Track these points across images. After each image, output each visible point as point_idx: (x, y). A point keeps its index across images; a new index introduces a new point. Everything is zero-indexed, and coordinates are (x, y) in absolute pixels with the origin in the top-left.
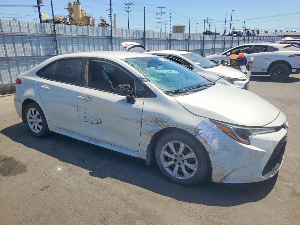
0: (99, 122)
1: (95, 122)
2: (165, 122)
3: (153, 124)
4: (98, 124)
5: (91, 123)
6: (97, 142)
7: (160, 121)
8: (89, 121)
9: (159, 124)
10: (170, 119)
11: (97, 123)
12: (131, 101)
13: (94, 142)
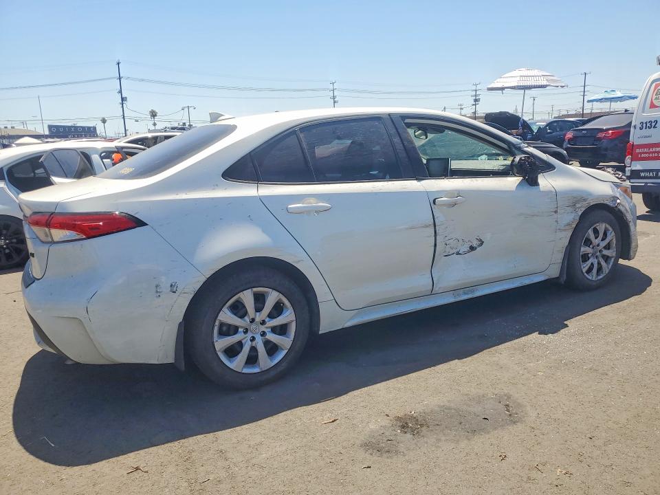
0: (475, 243)
1: (466, 248)
2: (585, 200)
3: (570, 209)
4: (476, 248)
5: (458, 253)
6: (472, 292)
7: (578, 202)
8: (451, 252)
9: (578, 205)
10: (590, 194)
11: (472, 248)
12: (533, 182)
13: (465, 294)
